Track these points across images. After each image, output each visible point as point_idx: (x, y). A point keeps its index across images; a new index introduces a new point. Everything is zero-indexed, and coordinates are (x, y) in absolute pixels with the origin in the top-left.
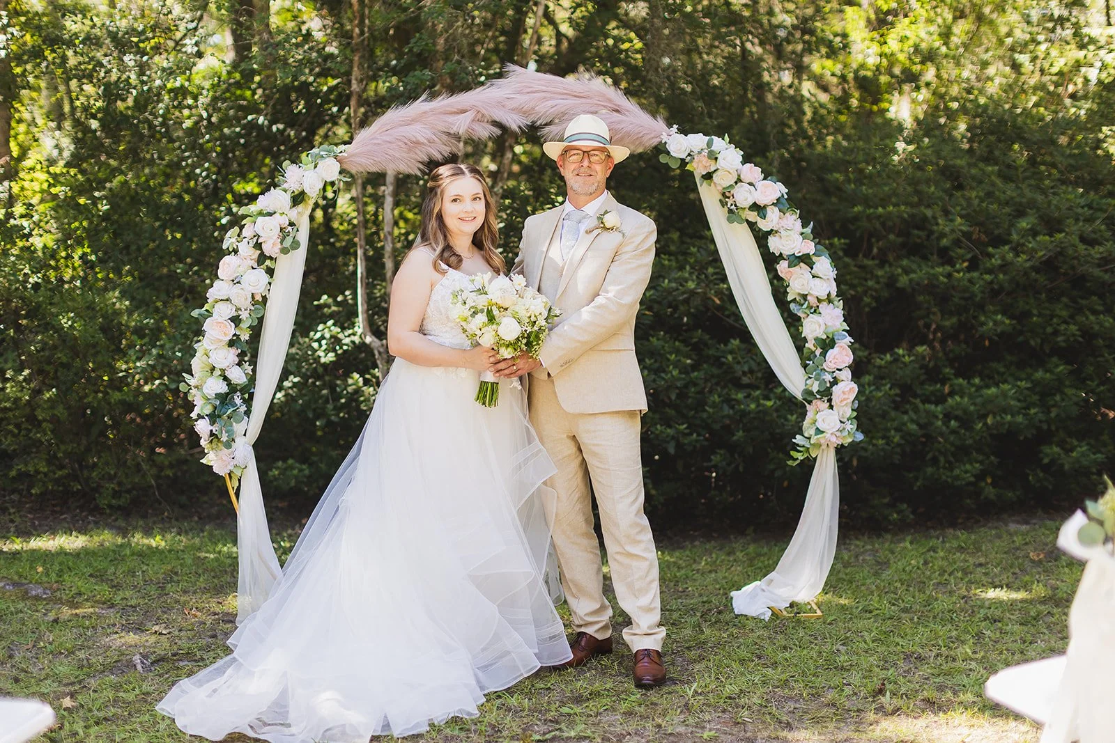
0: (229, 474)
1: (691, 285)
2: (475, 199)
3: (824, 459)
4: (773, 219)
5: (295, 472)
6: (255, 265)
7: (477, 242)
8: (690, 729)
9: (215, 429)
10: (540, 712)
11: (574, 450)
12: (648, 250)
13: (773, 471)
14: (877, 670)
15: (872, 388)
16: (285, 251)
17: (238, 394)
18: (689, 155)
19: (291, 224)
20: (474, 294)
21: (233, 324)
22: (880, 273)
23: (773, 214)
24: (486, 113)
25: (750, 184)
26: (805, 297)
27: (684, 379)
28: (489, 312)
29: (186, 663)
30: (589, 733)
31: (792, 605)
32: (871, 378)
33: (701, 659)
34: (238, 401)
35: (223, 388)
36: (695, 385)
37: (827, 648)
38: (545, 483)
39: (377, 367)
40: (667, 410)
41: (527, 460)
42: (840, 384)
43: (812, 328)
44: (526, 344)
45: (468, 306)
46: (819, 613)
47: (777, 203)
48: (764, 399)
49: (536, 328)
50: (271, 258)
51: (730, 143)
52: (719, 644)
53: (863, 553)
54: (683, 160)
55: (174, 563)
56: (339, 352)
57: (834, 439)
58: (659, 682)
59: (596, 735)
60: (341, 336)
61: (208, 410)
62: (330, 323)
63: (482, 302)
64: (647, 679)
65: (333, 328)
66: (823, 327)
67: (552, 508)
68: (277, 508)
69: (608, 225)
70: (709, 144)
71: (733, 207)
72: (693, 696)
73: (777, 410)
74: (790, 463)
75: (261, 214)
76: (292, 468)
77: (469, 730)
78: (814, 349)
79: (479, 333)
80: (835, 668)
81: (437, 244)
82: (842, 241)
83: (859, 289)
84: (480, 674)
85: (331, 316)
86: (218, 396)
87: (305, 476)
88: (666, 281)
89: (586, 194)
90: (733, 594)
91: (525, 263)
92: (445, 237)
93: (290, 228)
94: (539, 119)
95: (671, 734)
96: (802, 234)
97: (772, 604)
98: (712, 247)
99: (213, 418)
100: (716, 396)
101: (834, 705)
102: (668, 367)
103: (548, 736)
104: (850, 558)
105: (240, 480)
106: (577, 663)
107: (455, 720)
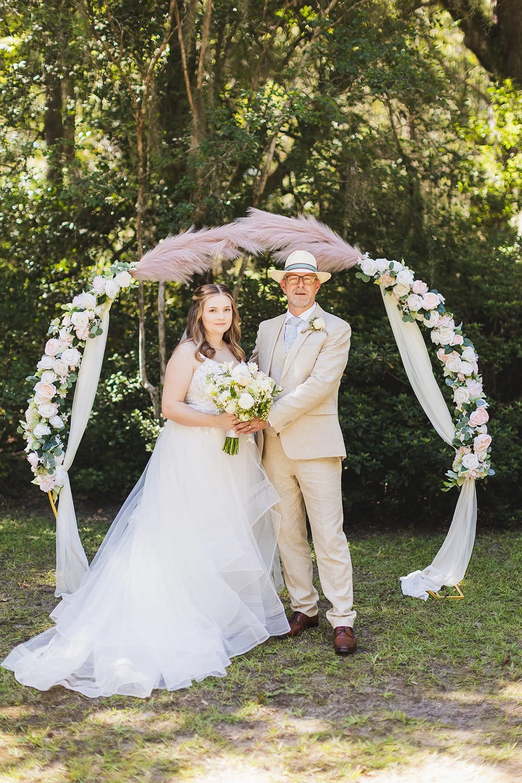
0: (51, 492)
1: (375, 355)
2: (226, 310)
3: (467, 488)
4: (434, 320)
5: (94, 478)
6: (71, 346)
7: (226, 339)
8: (375, 690)
9: (42, 460)
10: (269, 672)
11: (294, 485)
12: (345, 344)
13: (429, 487)
14: (503, 644)
15: (499, 429)
16: (92, 336)
17: (58, 435)
18: (377, 273)
19: (97, 317)
20: (222, 376)
21: (55, 387)
22: (505, 347)
23: (435, 316)
24: (235, 242)
25: (419, 295)
26: (456, 374)
27: (368, 422)
28: (232, 389)
29: (20, 626)
30: (303, 691)
31: (443, 588)
32: (498, 421)
33: (381, 631)
34: (58, 441)
35: (48, 432)
36: (375, 425)
37: (468, 624)
38: (273, 508)
39: (152, 405)
40: (356, 442)
41: (260, 492)
42: (480, 436)
43: (461, 396)
44: (258, 412)
45: (217, 385)
46: (462, 596)
47: (438, 308)
48: (423, 437)
49: (264, 400)
50: (82, 341)
51: (405, 265)
52: (393, 621)
53: (491, 545)
54: (372, 277)
55: (11, 543)
56: (126, 393)
57: (474, 474)
58: (352, 650)
59: (309, 693)
60: (127, 383)
61: (37, 447)
62: (120, 373)
63: (227, 382)
64: (344, 648)
65: (121, 377)
66: (468, 396)
67: (278, 525)
68: (80, 500)
69: (316, 328)
70: (391, 266)
71: (407, 311)
72: (376, 663)
73: (432, 445)
74: (443, 490)
75: (75, 310)
76: (92, 474)
77: (219, 687)
78: (461, 411)
79: (225, 404)
80: (475, 641)
81: (198, 340)
82: (480, 325)
83: (491, 358)
84: (227, 642)
85: (120, 369)
86: (44, 437)
87: (101, 480)
88: (356, 352)
89: (302, 307)
90: (402, 578)
91: (259, 354)
92: (204, 336)
93: (96, 320)
94: (271, 247)
95: (362, 694)
96: (455, 330)
97: (430, 589)
98: (389, 328)
99: (40, 452)
100: (390, 434)
101: (474, 672)
102: (357, 413)
103: (275, 693)
104: (482, 550)
105: (58, 496)
106: (294, 634)
107: (210, 679)
